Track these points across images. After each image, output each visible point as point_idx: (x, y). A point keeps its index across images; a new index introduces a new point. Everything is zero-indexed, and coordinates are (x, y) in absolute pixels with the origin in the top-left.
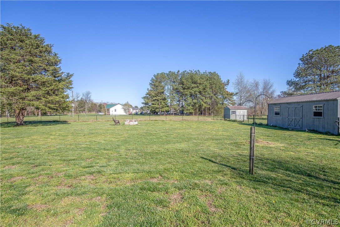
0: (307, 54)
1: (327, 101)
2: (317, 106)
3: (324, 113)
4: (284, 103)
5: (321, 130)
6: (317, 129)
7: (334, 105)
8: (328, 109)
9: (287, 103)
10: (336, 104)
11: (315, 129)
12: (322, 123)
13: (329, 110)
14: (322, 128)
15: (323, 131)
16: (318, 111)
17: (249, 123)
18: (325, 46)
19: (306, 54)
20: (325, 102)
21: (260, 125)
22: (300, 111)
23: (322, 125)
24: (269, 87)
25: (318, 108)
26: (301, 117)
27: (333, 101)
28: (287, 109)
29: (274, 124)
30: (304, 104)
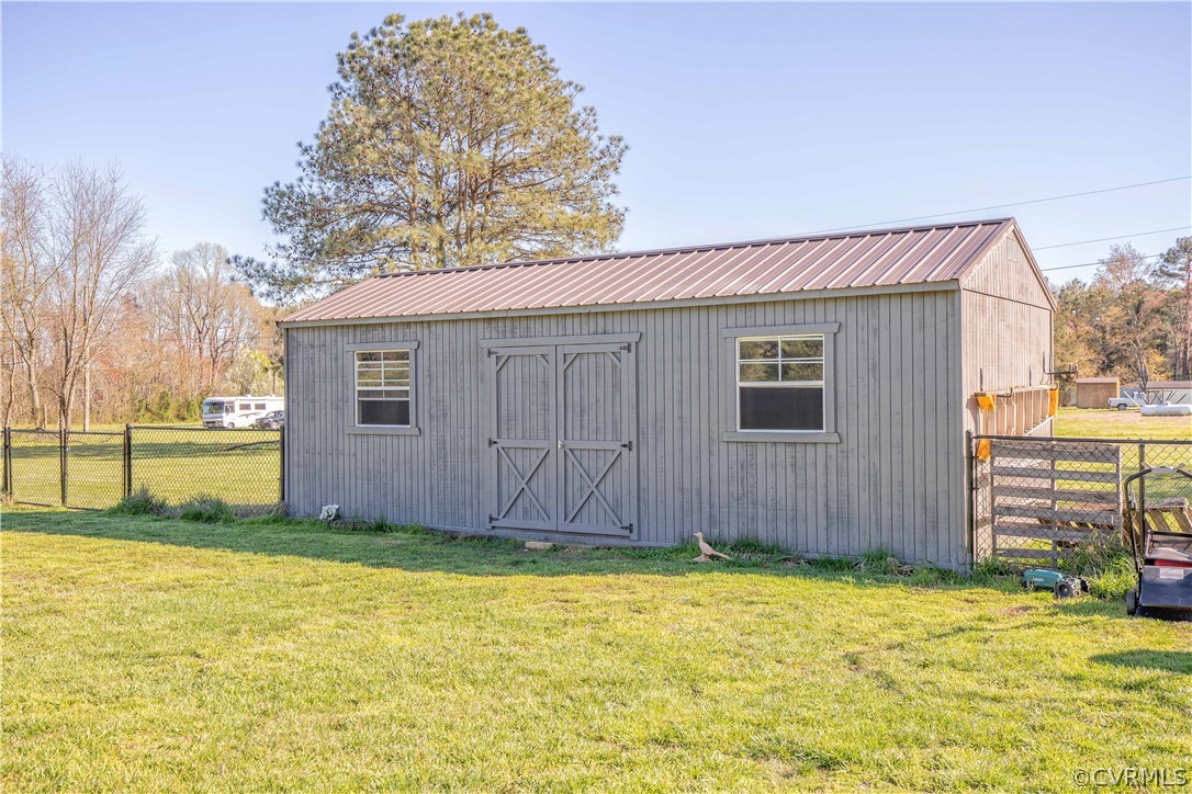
0: (374, 33)
1: (869, 297)
2: (779, 339)
3: (842, 398)
4: (457, 321)
5: (817, 540)
6: (783, 533)
7: (929, 331)
8: (875, 368)
9: (489, 319)
10: (941, 327)
11: (762, 535)
12: (821, 482)
13: (884, 374)
14: (822, 522)
15: (835, 546)
16: (780, 384)
17: (76, 500)
18: (460, 15)
19: (367, 31)
20: (842, 306)
21: (210, 519)
22: (616, 387)
23: (821, 500)
24: (111, 227)
25: (780, 361)
26: (629, 434)
27: (917, 302)
28: (490, 365)
29: (359, 500)
30: (649, 325)
